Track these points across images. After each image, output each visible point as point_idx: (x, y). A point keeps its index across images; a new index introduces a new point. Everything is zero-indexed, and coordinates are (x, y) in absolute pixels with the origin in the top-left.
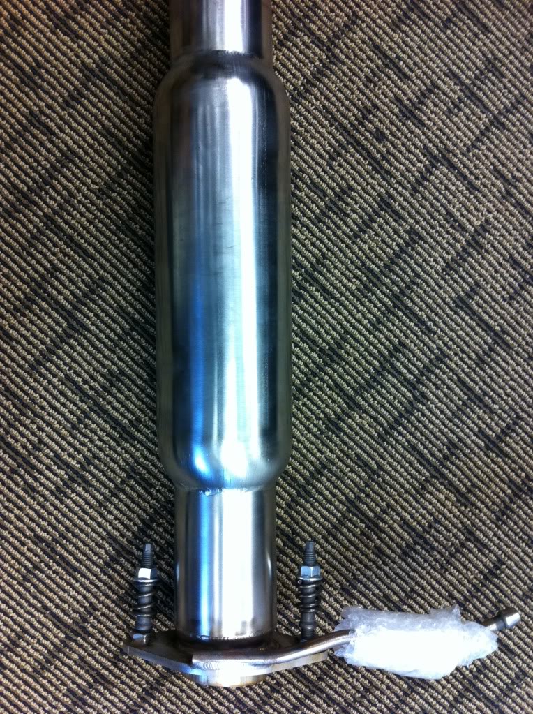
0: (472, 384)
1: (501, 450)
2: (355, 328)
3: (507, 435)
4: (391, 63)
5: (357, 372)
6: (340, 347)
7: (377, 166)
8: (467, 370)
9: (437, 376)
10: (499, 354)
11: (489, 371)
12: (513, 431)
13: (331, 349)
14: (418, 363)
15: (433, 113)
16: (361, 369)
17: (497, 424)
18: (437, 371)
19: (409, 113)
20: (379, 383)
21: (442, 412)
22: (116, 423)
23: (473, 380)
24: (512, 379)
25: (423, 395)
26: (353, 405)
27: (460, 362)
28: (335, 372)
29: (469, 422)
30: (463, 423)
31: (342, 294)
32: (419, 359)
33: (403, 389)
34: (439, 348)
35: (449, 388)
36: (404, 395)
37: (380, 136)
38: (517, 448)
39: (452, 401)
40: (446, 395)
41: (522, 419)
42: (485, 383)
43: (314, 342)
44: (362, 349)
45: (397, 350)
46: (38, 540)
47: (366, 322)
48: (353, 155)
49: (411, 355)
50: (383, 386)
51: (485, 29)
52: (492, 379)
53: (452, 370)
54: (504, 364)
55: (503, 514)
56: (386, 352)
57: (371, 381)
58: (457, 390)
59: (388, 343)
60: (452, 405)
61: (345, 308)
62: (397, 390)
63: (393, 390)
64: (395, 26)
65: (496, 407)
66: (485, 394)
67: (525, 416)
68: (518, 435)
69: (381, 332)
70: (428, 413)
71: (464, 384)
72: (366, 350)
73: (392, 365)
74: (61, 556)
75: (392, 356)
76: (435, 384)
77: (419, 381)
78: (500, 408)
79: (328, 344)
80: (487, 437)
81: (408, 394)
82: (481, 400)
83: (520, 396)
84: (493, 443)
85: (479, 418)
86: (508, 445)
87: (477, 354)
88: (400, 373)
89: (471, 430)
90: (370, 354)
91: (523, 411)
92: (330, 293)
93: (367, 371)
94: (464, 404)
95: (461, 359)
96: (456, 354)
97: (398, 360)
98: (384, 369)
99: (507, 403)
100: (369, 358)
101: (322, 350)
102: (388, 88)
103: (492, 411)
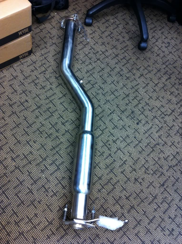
0: (124, 187)
1: (129, 199)
2: (104, 174)
3: (130, 196)
4: (112, 134)
5: (104, 182)
6: (101, 177)
7: (109, 149)
8: (123, 184)
9: (118, 184)
10: (128, 182)
11: (126, 184)
12: (131, 196)
13: (100, 177)
14: (114, 182)
15: (118, 142)
16: (105, 181)
17: (128, 194)
18: (118, 183)
19: (114, 142)
20: (108, 184)
21: (118, 191)
22: (63, 186)
23: (124, 186)
24: (131, 187)
25: (115, 187)
26: (103, 188)
27: (121, 182)
28: (100, 181)
29: (123, 193)
30: (122, 193)
31: (102, 168)
32: (115, 181)
33: (112, 186)
34: (118, 180)
35: (120, 187)
36: (112, 187)
37: (110, 145)
38: (132, 199)
39: (120, 189)
40: (119, 188)
41: (132, 194)
42: (126, 187)
43: (97, 176)
44: (105, 178)
45: (111, 179)
46: (47, 205)
47: (106, 173)
48: (105, 147)
49: (113, 180)
50: (108, 185)
51: (127, 131)
52: (127, 186)
53: (120, 184)
54: (129, 184)
55: (129, 212)
56: (109, 179)
57: (106, 184)
58: (121, 187)
59: (109, 178)
60: (120, 190)
61: (103, 171)
62: (111, 186)
63: (110, 186)
64: (113, 129)
65: (128, 191)
66: (126, 189)
67: (133, 193)
68: (132, 197)
69: (108, 175)
70: (116, 191)
71: (122, 186)
72: (106, 178)
73: (110, 181)
74: (50, 208)
75: (110, 180)
76: (117, 186)
77: (114, 185)
78: (129, 191)
79: (99, 176)
80: (126, 196)
81: (113, 187)
82: (125, 190)
83: (132, 190)
84: (127, 198)
85: (125, 193)
86: (130, 198)
87: (125, 182)
88: (111, 183)
89: (123, 195)
90: (106, 179)
91: (133, 192)
92: (100, 168)
93: (106, 182)
94: (122, 190)
95: (122, 182)
96: (121, 181)
97: (111, 181)
98: (109, 182)
99: (130, 191)
100: (106, 180)
101: (98, 177)
102: (111, 138)
103: (127, 192)
